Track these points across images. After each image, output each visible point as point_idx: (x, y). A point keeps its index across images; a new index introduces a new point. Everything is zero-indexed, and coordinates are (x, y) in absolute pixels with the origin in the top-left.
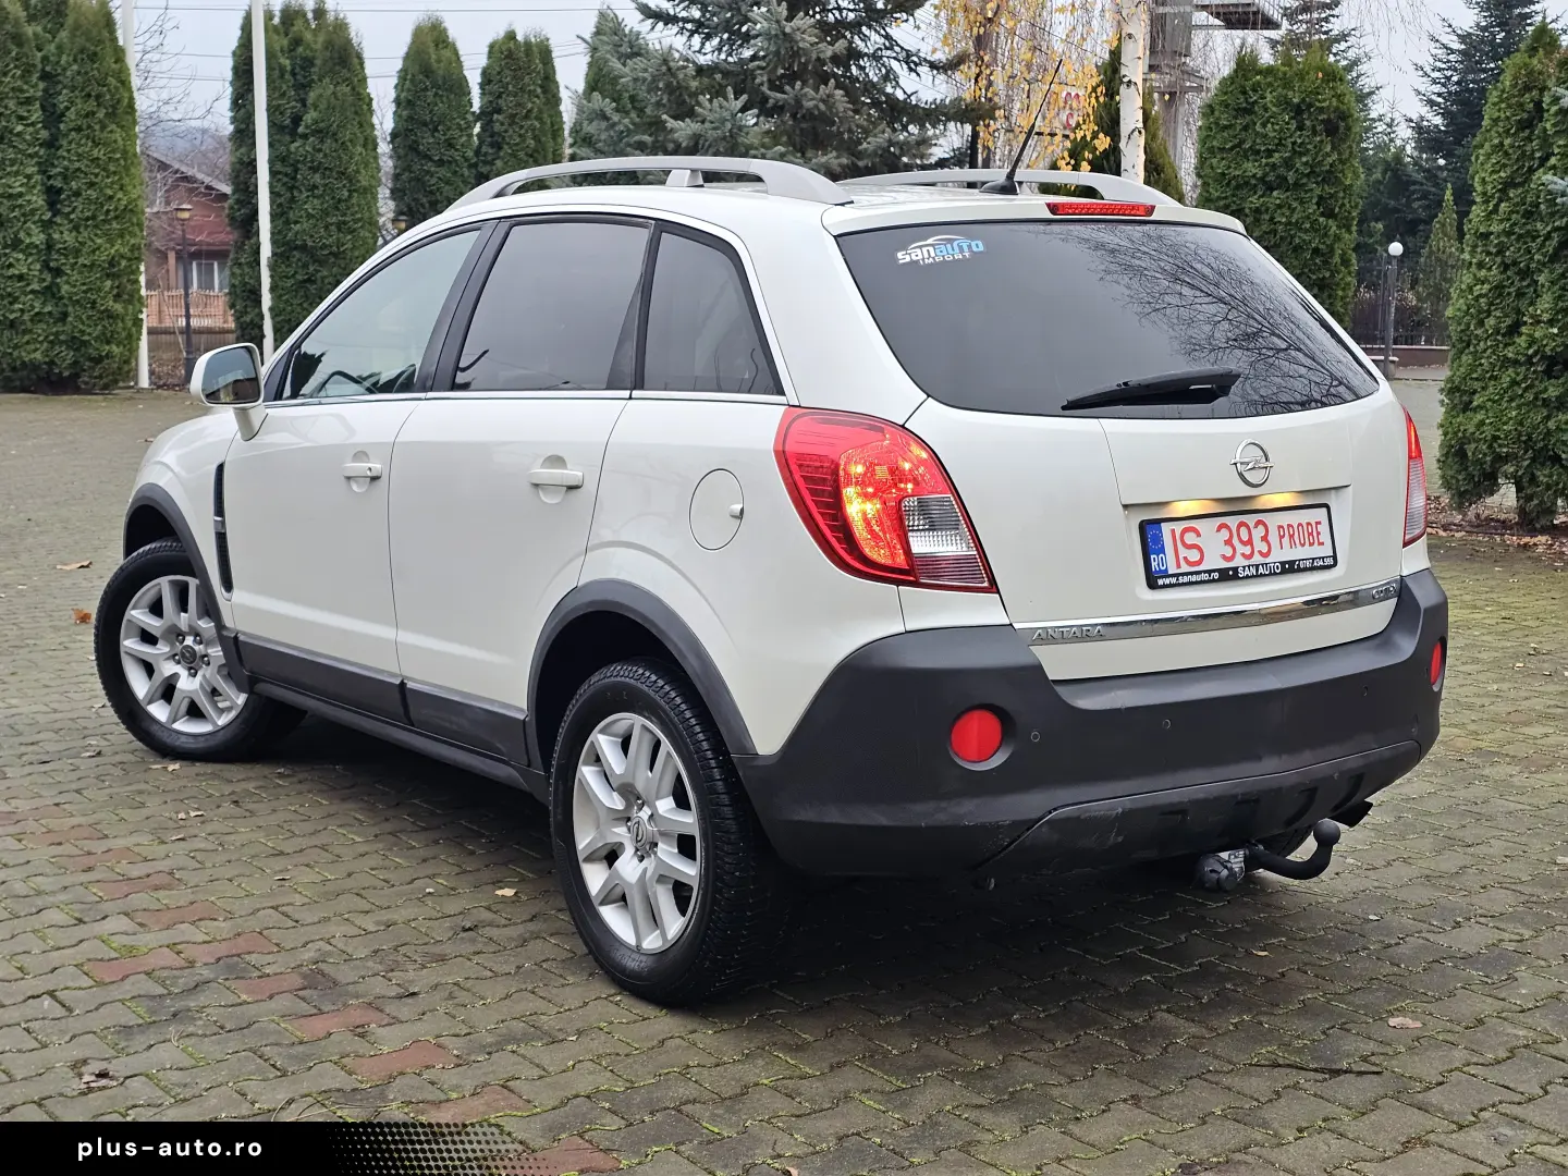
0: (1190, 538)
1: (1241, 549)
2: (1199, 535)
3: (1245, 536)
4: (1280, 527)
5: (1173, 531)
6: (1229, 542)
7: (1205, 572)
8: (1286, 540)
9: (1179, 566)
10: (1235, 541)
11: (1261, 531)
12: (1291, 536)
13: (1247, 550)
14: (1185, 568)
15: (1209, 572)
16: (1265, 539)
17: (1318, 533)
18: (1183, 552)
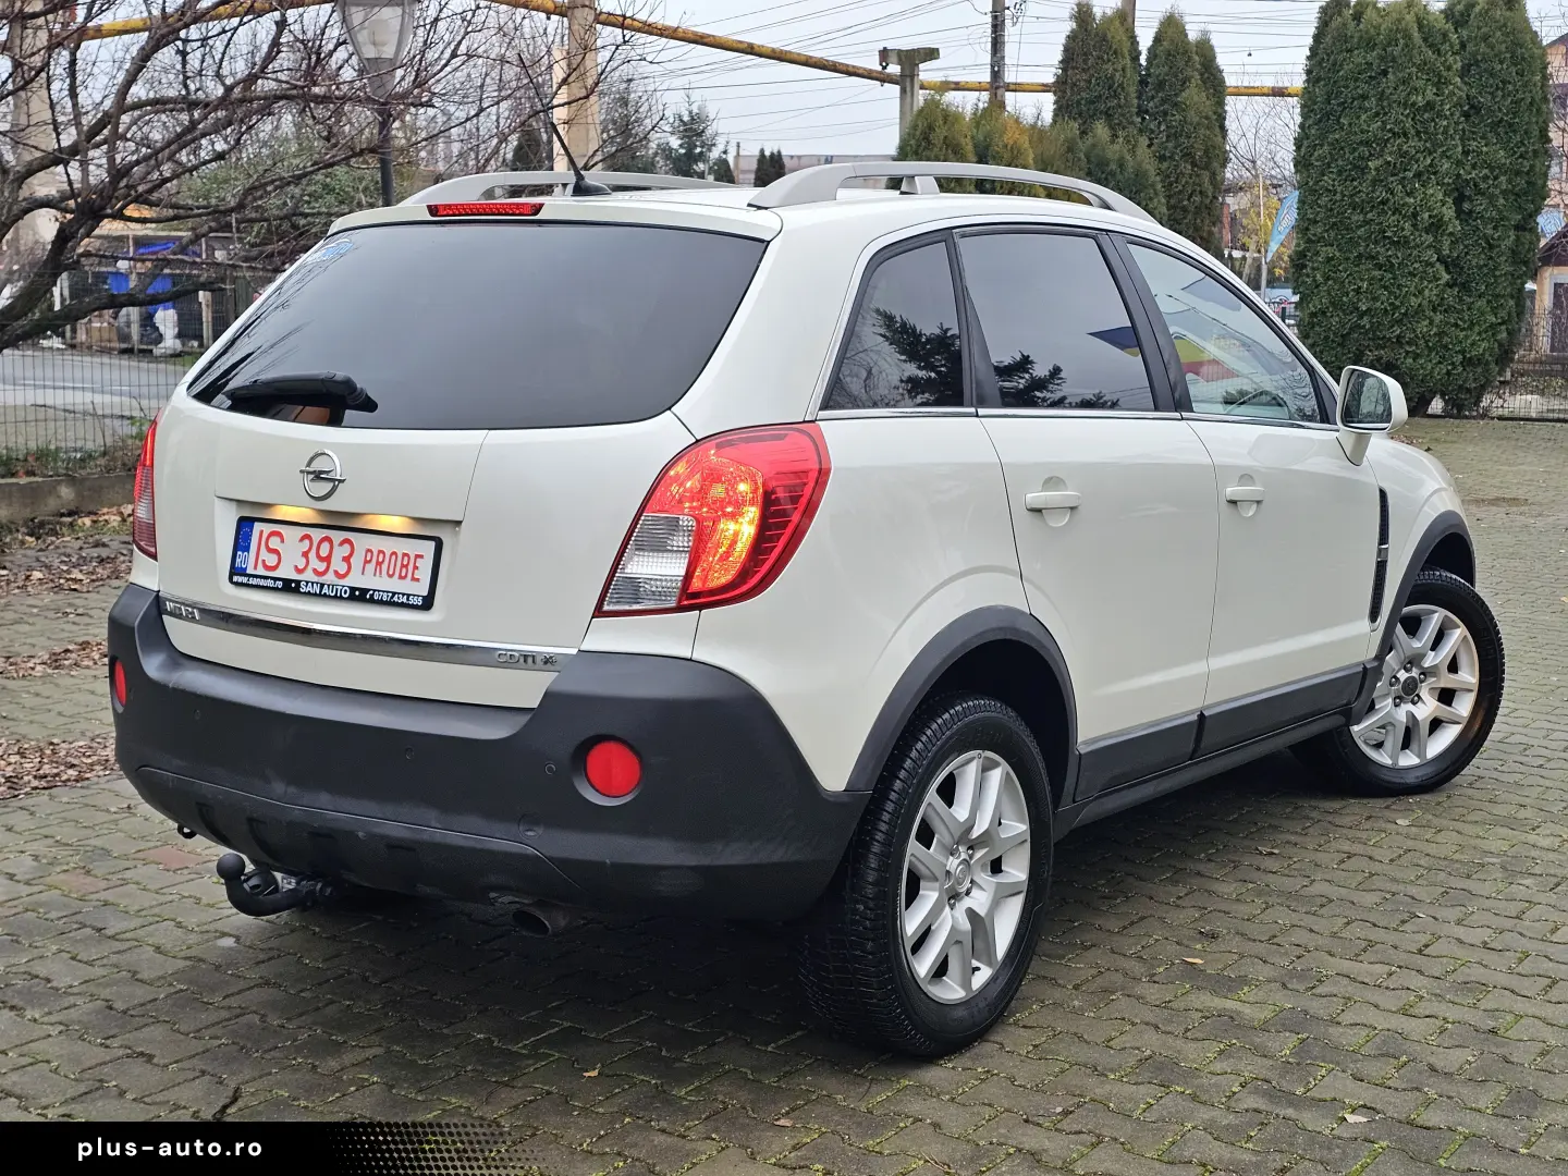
0: (274, 543)
1: (315, 564)
2: (283, 541)
3: (324, 552)
4: (369, 551)
5: (262, 532)
6: (305, 554)
7: (272, 578)
8: (371, 567)
9: (255, 568)
10: (312, 555)
11: (346, 550)
12: (379, 564)
13: (321, 567)
14: (261, 571)
15: (275, 579)
16: (347, 559)
17: (416, 568)
18: (264, 554)
